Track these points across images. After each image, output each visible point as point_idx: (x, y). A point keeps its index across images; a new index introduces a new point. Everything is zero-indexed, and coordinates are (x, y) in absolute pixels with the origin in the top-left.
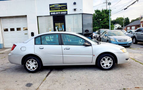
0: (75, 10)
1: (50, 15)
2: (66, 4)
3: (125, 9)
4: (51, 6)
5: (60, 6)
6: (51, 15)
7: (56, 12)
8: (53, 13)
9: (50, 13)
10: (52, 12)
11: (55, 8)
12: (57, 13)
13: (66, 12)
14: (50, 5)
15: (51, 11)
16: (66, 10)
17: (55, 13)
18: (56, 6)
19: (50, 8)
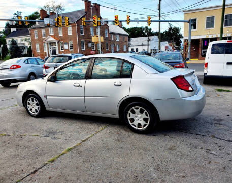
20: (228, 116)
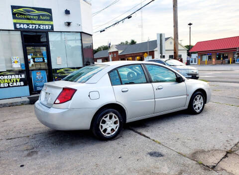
0: (69, 24)
1: (13, 29)
2: (49, 11)
3: (101, 32)
4: (15, 10)
5: (37, 12)
6: (16, 29)
7: (28, 25)
8: (22, 26)
9: (15, 24)
10: (20, 24)
11: (25, 15)
12: (31, 26)
13: (50, 26)
14: (13, 7)
15: (15, 21)
16: (51, 23)
17: (26, 27)
18: (28, 11)
19: (14, 14)
20: (22, 166)
